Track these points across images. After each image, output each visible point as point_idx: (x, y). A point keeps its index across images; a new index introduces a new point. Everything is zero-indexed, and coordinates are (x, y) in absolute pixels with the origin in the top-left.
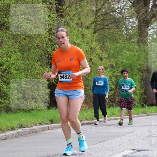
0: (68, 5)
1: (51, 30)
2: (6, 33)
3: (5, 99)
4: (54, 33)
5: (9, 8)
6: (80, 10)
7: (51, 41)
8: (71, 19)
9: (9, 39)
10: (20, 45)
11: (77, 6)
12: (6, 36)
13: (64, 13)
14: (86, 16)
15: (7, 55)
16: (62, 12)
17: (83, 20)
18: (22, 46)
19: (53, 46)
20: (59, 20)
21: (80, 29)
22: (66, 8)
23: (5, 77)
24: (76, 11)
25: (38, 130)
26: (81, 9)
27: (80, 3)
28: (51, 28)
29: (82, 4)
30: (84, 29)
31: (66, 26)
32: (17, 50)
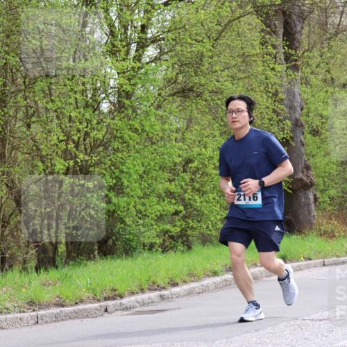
0: (306, 48)
1: (277, 95)
2: (197, 104)
3: (199, 222)
4: (282, 100)
5: (201, 60)
6: (329, 55)
7: (278, 114)
8: (312, 73)
9: (203, 113)
10: (223, 123)
11: (323, 48)
12: (198, 109)
13: (299, 63)
14: (340, 66)
15: (199, 142)
16: (296, 60)
17: (335, 73)
18: (225, 125)
19: (282, 122)
20: (291, 76)
21: (330, 89)
22: (304, 53)
23: (197, 182)
24: (321, 57)
25: (259, 274)
26: (330, 53)
27: (328, 43)
28: (277, 91)
29: (332, 43)
30: (337, 89)
31: (304, 86)
32: (217, 133)
